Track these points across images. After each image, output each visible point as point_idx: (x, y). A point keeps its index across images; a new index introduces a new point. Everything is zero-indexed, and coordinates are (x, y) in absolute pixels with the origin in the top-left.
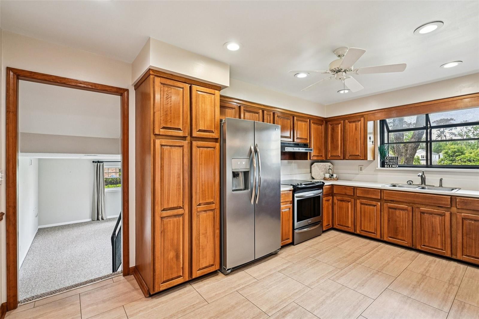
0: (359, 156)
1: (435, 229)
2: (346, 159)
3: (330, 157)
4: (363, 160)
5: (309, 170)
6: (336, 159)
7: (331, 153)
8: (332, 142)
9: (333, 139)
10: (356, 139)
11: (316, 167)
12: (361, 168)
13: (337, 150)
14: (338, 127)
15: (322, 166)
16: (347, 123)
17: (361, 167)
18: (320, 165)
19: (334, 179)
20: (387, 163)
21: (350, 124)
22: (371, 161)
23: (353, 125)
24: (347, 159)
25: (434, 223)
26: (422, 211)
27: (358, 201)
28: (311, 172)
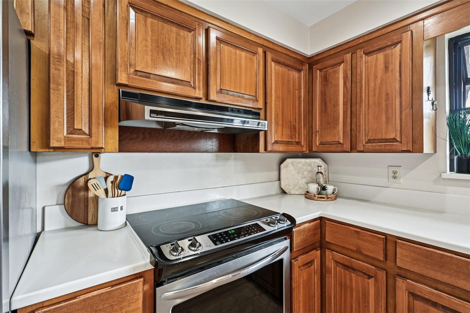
0: (397, 141)
2: (358, 149)
3: (317, 146)
4: (409, 151)
5: (275, 174)
6: (333, 149)
7: (321, 137)
8: (324, 109)
9: (326, 104)
10: (387, 94)
11: (291, 167)
12: (395, 173)
13: (335, 128)
14: (337, 72)
15: (304, 165)
16: (361, 57)
17: (395, 169)
18: (299, 163)
19: (328, 198)
21: (369, 58)
22: (429, 155)
23: (377, 60)
24: (362, 149)
28: (279, 180)
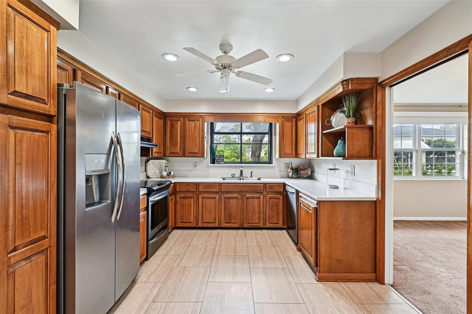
0: (198, 153)
1: (255, 209)
2: (186, 156)
3: (168, 154)
4: (201, 157)
5: (144, 168)
6: (175, 156)
7: (170, 150)
8: (171, 138)
9: (172, 136)
10: (195, 137)
11: (152, 164)
12: (195, 165)
13: (176, 147)
14: (177, 124)
15: (158, 163)
16: (187, 121)
17: (195, 163)
18: (155, 162)
20: (217, 160)
21: (190, 122)
22: (206, 158)
23: (192, 124)
24: (187, 156)
25: (254, 205)
26: (247, 197)
27: (200, 196)
28: (146, 171)
